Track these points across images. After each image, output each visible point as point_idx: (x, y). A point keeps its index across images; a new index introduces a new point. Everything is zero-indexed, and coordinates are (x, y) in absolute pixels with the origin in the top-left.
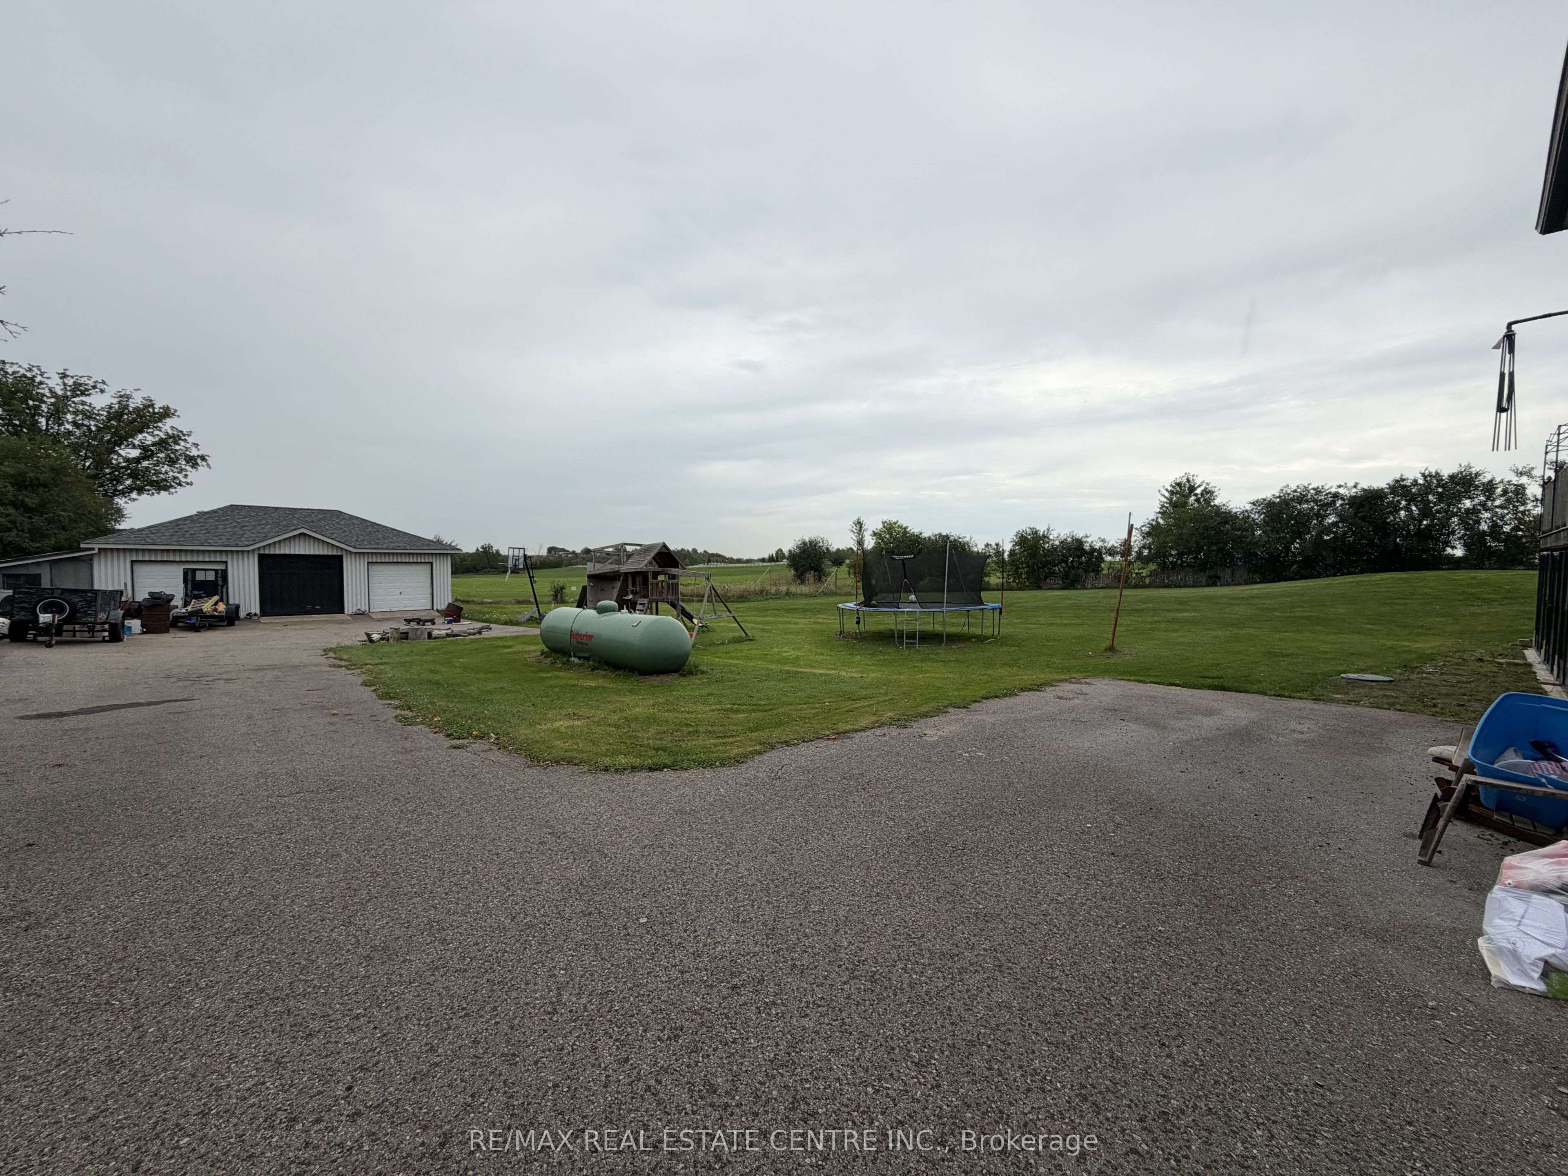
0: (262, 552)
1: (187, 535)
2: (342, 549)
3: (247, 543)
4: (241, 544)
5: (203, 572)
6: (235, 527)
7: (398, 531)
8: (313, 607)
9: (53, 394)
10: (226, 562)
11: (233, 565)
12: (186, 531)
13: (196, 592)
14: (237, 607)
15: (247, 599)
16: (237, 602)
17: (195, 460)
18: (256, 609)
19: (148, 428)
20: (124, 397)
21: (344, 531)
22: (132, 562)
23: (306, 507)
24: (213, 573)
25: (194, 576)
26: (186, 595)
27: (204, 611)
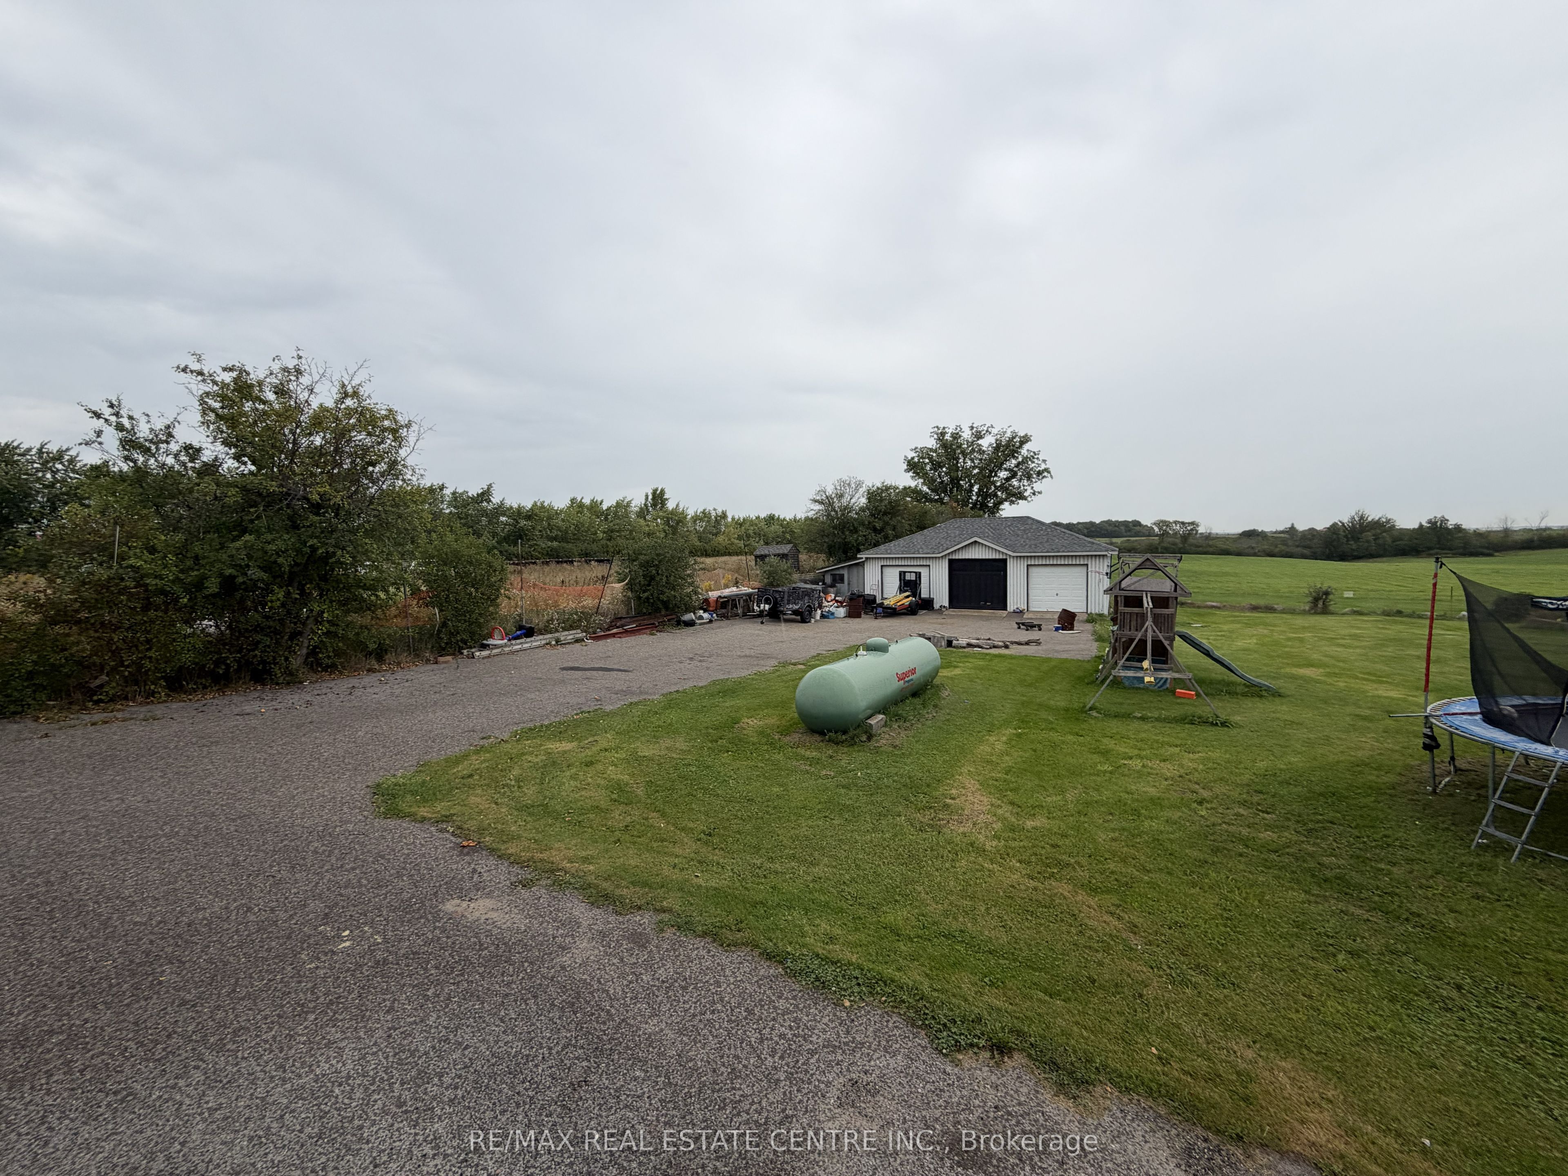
0: (951, 557)
1: (912, 545)
2: (1007, 553)
3: (941, 551)
5: (910, 573)
6: (944, 537)
8: (986, 603)
9: (968, 442)
10: (929, 566)
11: (933, 568)
13: (905, 589)
14: (932, 599)
15: (939, 594)
16: (933, 596)
18: (946, 603)
21: (1018, 536)
22: (881, 566)
24: (914, 575)
25: (905, 576)
26: (900, 590)
27: (887, 604)
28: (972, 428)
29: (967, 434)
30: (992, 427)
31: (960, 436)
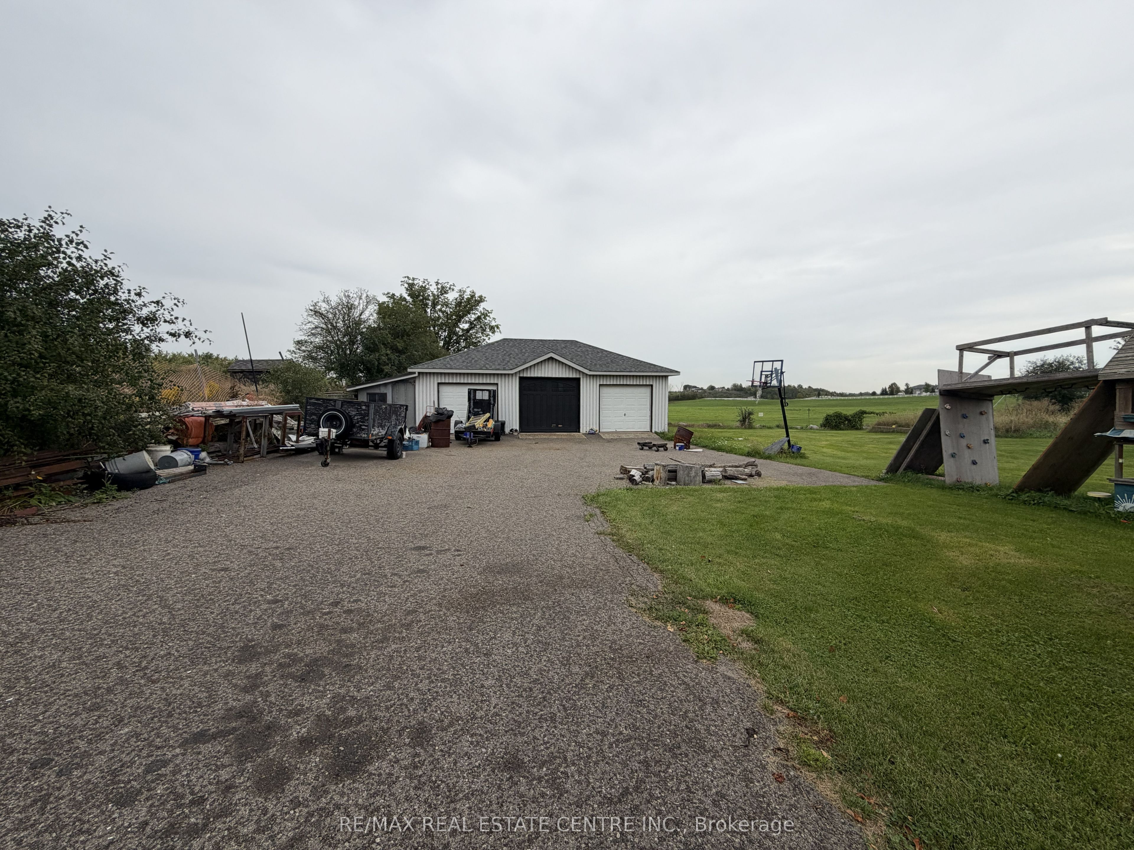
0: (521, 375)
1: (473, 361)
2: (580, 371)
3: (511, 367)
4: (507, 368)
5: (481, 392)
6: (505, 354)
7: (623, 356)
8: (557, 426)
9: (434, 295)
10: (497, 384)
11: (501, 387)
12: (473, 359)
13: (476, 410)
14: (503, 424)
15: (511, 417)
16: (504, 419)
17: (494, 329)
18: (517, 426)
19: (472, 310)
20: (462, 292)
21: (581, 356)
22: (439, 384)
23: (553, 339)
24: (487, 393)
25: (475, 396)
26: (469, 412)
27: (477, 427)
28: (437, 283)
29: (433, 289)
30: (454, 285)
31: (428, 289)
